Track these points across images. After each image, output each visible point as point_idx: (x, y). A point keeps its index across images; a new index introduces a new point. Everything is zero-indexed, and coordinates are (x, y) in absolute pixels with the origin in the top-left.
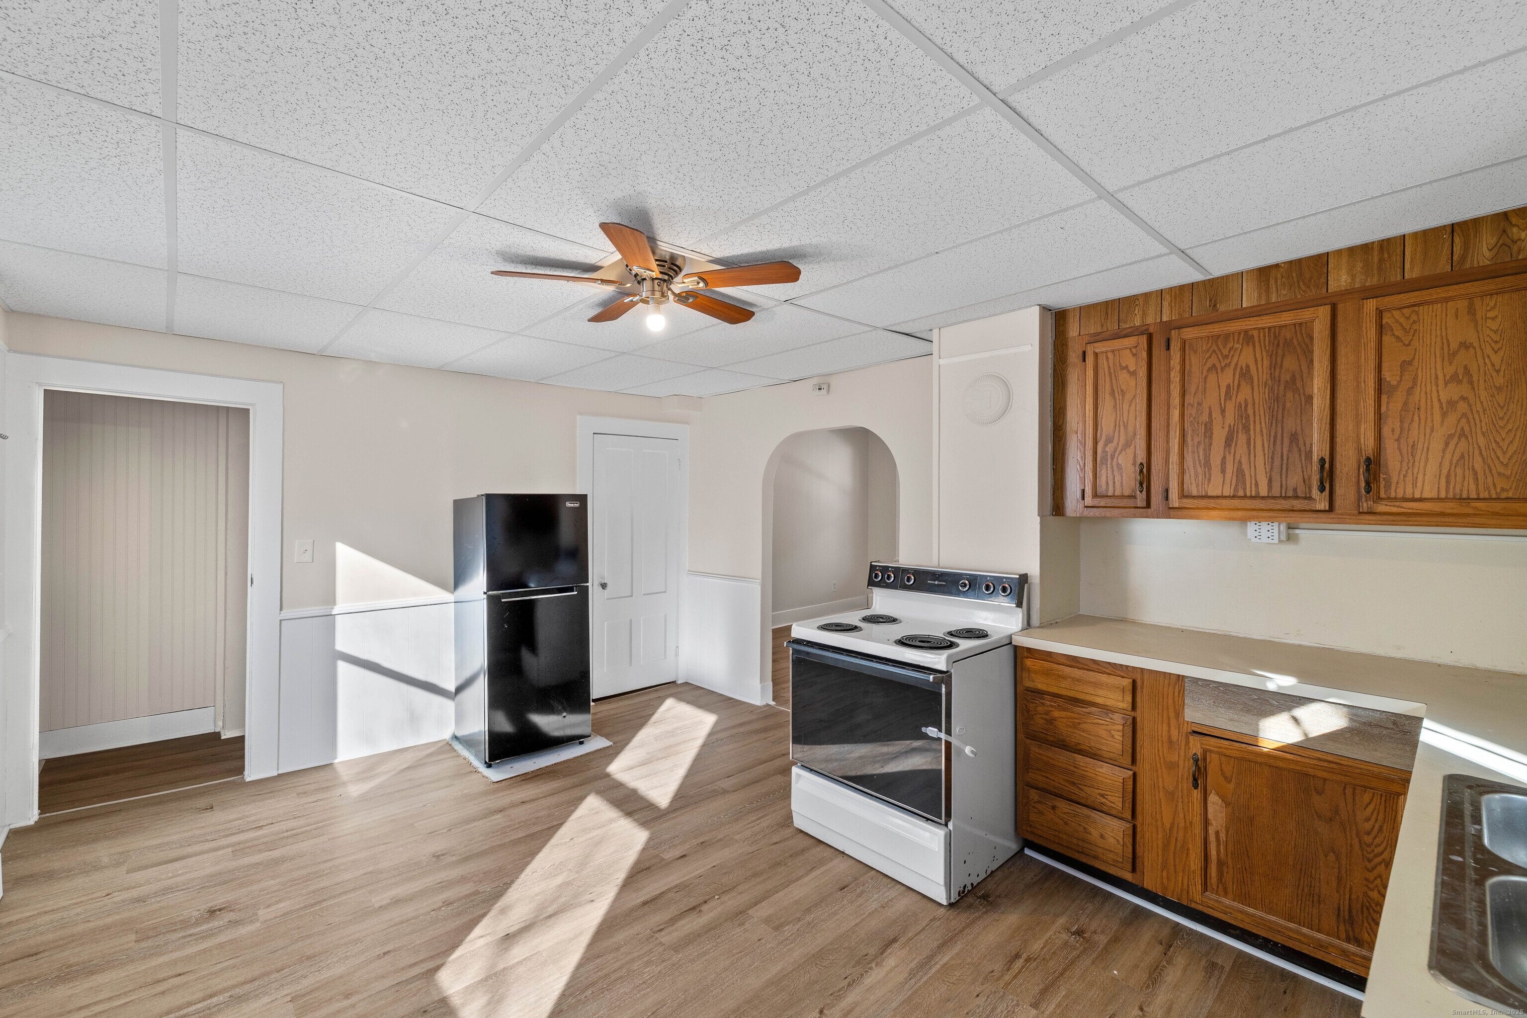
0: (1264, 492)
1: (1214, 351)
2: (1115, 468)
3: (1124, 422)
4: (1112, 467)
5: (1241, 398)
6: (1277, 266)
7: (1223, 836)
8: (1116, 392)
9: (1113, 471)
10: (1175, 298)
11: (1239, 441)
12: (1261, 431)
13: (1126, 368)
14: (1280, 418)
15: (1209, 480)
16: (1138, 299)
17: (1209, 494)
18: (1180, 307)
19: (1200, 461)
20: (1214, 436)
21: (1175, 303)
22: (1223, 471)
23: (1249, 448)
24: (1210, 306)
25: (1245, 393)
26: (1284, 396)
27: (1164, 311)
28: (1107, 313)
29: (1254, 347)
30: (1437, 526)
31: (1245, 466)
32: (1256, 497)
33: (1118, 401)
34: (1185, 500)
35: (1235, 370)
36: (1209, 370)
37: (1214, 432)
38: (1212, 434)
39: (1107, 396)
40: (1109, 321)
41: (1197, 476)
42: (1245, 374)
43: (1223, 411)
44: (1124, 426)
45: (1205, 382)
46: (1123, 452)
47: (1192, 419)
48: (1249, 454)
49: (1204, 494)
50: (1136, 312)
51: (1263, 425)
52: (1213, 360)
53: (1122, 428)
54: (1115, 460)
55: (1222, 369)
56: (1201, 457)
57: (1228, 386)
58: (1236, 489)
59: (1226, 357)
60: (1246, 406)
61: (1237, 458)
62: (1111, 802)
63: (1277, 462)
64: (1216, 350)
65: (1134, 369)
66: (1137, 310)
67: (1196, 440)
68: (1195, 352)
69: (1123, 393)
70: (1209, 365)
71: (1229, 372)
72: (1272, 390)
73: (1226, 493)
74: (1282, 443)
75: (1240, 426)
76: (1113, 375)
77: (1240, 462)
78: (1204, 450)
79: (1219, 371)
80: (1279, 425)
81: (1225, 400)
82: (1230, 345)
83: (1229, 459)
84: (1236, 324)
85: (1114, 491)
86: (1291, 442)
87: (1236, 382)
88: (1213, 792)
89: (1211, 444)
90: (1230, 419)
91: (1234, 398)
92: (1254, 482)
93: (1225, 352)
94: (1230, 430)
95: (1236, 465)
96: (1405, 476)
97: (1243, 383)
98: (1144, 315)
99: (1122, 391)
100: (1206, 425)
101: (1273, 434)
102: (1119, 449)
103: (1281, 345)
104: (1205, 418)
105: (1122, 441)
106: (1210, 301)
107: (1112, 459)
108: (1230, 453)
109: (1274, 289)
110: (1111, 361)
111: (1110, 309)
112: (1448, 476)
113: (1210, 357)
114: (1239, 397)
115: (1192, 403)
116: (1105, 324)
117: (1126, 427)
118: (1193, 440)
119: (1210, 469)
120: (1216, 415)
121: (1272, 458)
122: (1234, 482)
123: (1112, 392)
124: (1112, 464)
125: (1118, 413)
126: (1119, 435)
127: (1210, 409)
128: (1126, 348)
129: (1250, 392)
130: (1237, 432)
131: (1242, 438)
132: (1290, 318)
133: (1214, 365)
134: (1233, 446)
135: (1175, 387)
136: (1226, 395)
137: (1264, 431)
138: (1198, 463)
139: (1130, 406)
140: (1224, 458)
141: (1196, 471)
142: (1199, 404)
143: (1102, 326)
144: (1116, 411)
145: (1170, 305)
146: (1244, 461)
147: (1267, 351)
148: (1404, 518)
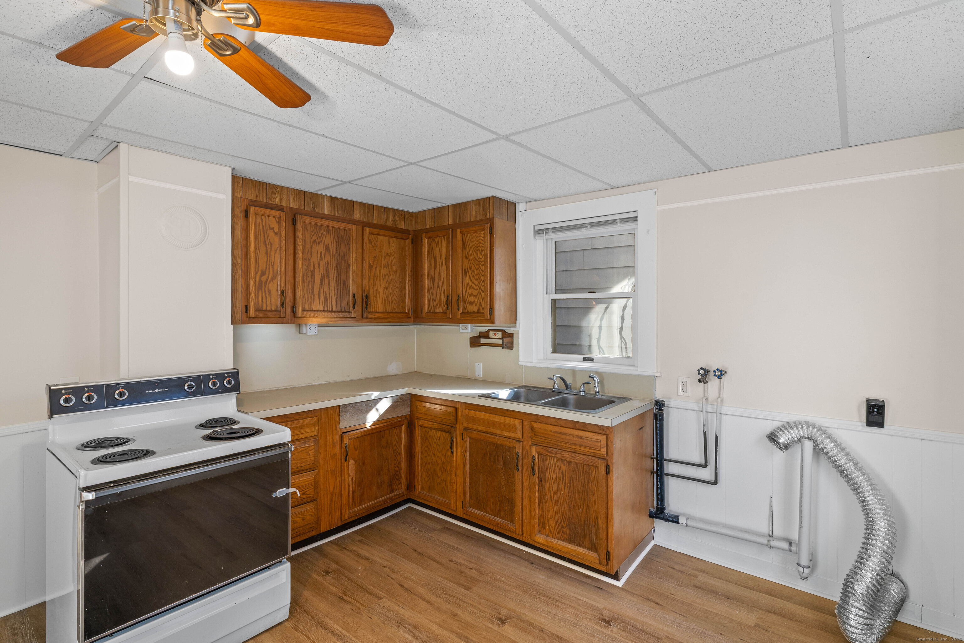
0: (334, 309)
1: (315, 233)
2: (267, 292)
3: (272, 263)
4: (265, 291)
5: (326, 260)
6: (337, 198)
7: (354, 479)
8: (267, 243)
9: (266, 294)
10: (297, 196)
11: (325, 283)
12: (333, 278)
13: (273, 229)
14: (340, 273)
15: (314, 302)
16: (278, 188)
17: (314, 309)
18: (299, 202)
19: (309, 291)
20: (315, 278)
21: (297, 199)
22: (319, 298)
23: (329, 286)
24: (312, 207)
25: (327, 259)
26: (341, 262)
27: (291, 201)
28: (259, 190)
29: (331, 236)
30: (383, 322)
31: (328, 295)
32: (332, 311)
33: (268, 248)
34: (305, 313)
35: (324, 244)
36: (313, 242)
37: (316, 276)
38: (315, 277)
39: (262, 244)
40: (261, 195)
41: (308, 300)
42: (327, 248)
43: (319, 266)
44: (272, 265)
45: (312, 248)
46: (271, 282)
47: (306, 267)
48: (329, 289)
49: (311, 309)
50: (277, 195)
51: (334, 276)
52: (315, 238)
53: (271, 267)
54: (267, 287)
55: (319, 243)
56: (310, 289)
57: (321, 253)
58: (324, 308)
59: (320, 237)
60: (328, 265)
61: (325, 291)
62: (308, 494)
63: (339, 295)
64: (316, 232)
65: (277, 231)
66: (277, 194)
67: (308, 279)
68: (307, 230)
69: (271, 245)
70: (313, 240)
71: (321, 245)
72: (337, 259)
73: (321, 309)
74: (341, 286)
75: (326, 275)
76: (265, 231)
77: (326, 293)
78: (312, 285)
79: (318, 244)
80: (340, 276)
81: (320, 260)
82: (322, 232)
83: (322, 291)
84: (325, 222)
85: (266, 307)
86: (343, 285)
87: (324, 252)
88: (351, 459)
89: (314, 283)
90: (322, 271)
91: (323, 259)
92: (331, 304)
93: (320, 235)
94: (322, 276)
95: (324, 295)
96: (375, 303)
97: (327, 253)
98: (281, 200)
99: (271, 243)
100: (312, 272)
101: (337, 280)
102: (269, 280)
103: (340, 238)
104: (312, 268)
105: (271, 275)
106: (312, 205)
107: (265, 286)
108: (322, 288)
109: (337, 210)
110: (264, 221)
111: (261, 187)
112: (384, 303)
113: (313, 235)
114: (325, 260)
115: (306, 258)
116: (258, 197)
117: (273, 266)
118: (306, 279)
119: (314, 296)
120: (316, 267)
121: (337, 292)
122: (323, 303)
123: (265, 243)
124: (265, 290)
125: (268, 257)
126: (269, 271)
127: (314, 263)
128: (273, 217)
129: (329, 258)
130: (325, 278)
131: (326, 281)
132: (344, 226)
133: (315, 240)
134: (323, 284)
135: (300, 248)
136: (320, 258)
137: (334, 278)
138: (309, 293)
139: (275, 253)
140: (320, 290)
141: (308, 297)
142: (309, 260)
143: (257, 197)
144: (267, 255)
145: (294, 199)
146: (327, 292)
147: (335, 239)
148: (373, 320)
